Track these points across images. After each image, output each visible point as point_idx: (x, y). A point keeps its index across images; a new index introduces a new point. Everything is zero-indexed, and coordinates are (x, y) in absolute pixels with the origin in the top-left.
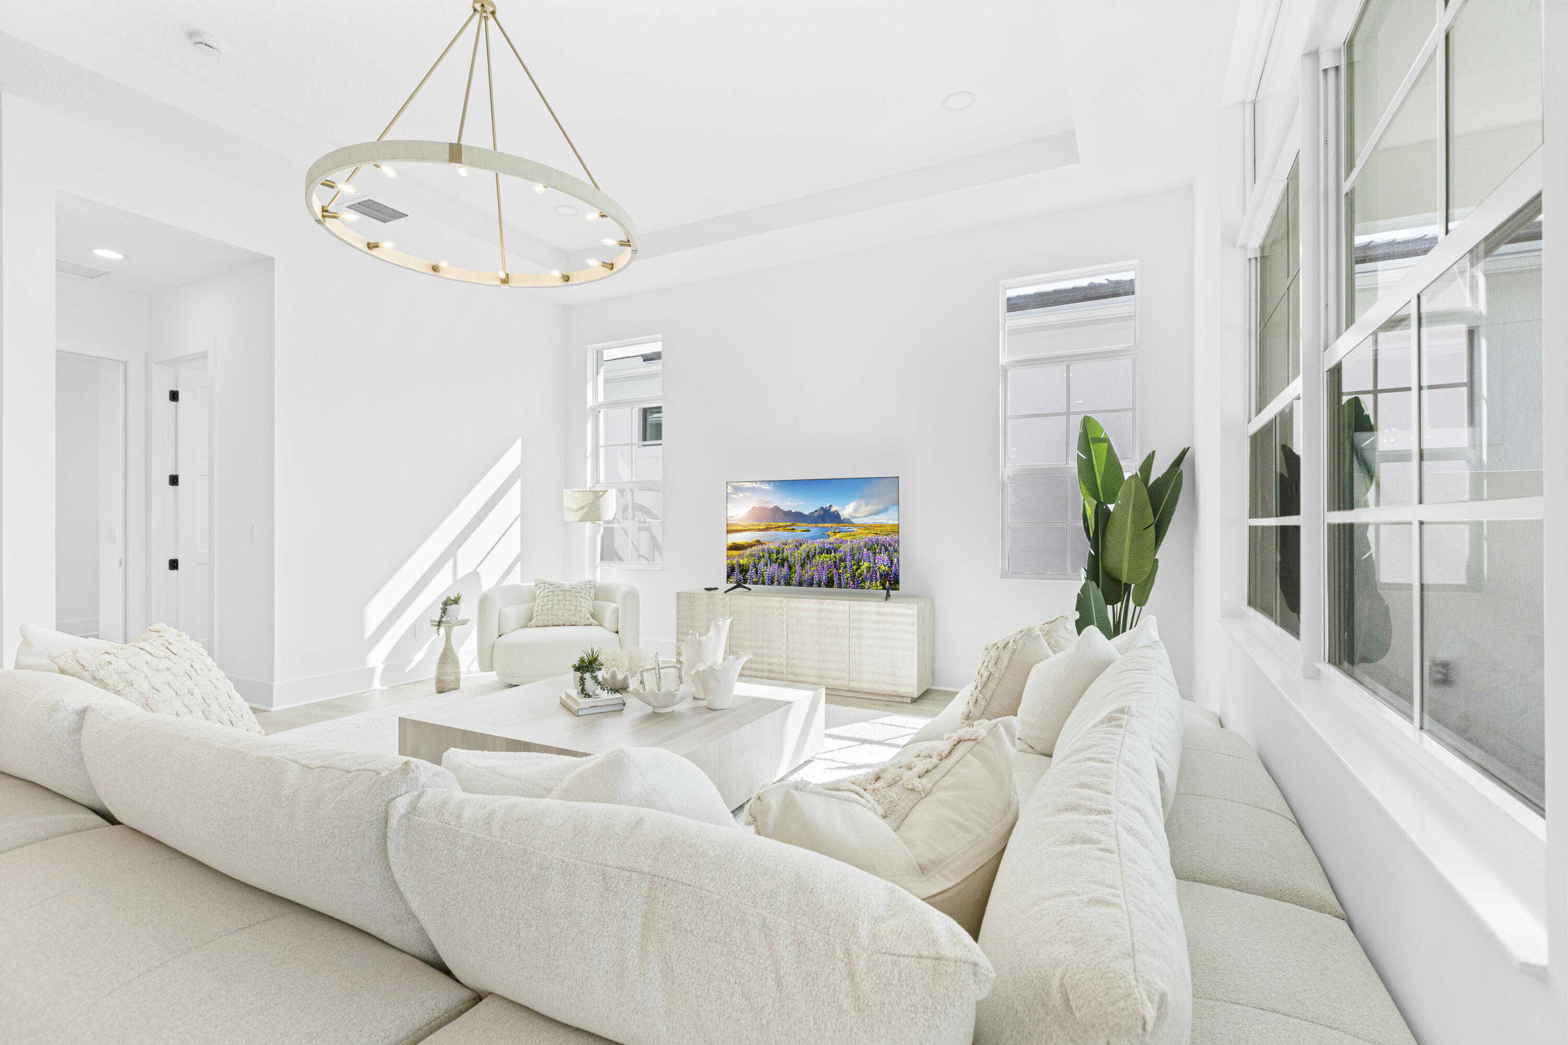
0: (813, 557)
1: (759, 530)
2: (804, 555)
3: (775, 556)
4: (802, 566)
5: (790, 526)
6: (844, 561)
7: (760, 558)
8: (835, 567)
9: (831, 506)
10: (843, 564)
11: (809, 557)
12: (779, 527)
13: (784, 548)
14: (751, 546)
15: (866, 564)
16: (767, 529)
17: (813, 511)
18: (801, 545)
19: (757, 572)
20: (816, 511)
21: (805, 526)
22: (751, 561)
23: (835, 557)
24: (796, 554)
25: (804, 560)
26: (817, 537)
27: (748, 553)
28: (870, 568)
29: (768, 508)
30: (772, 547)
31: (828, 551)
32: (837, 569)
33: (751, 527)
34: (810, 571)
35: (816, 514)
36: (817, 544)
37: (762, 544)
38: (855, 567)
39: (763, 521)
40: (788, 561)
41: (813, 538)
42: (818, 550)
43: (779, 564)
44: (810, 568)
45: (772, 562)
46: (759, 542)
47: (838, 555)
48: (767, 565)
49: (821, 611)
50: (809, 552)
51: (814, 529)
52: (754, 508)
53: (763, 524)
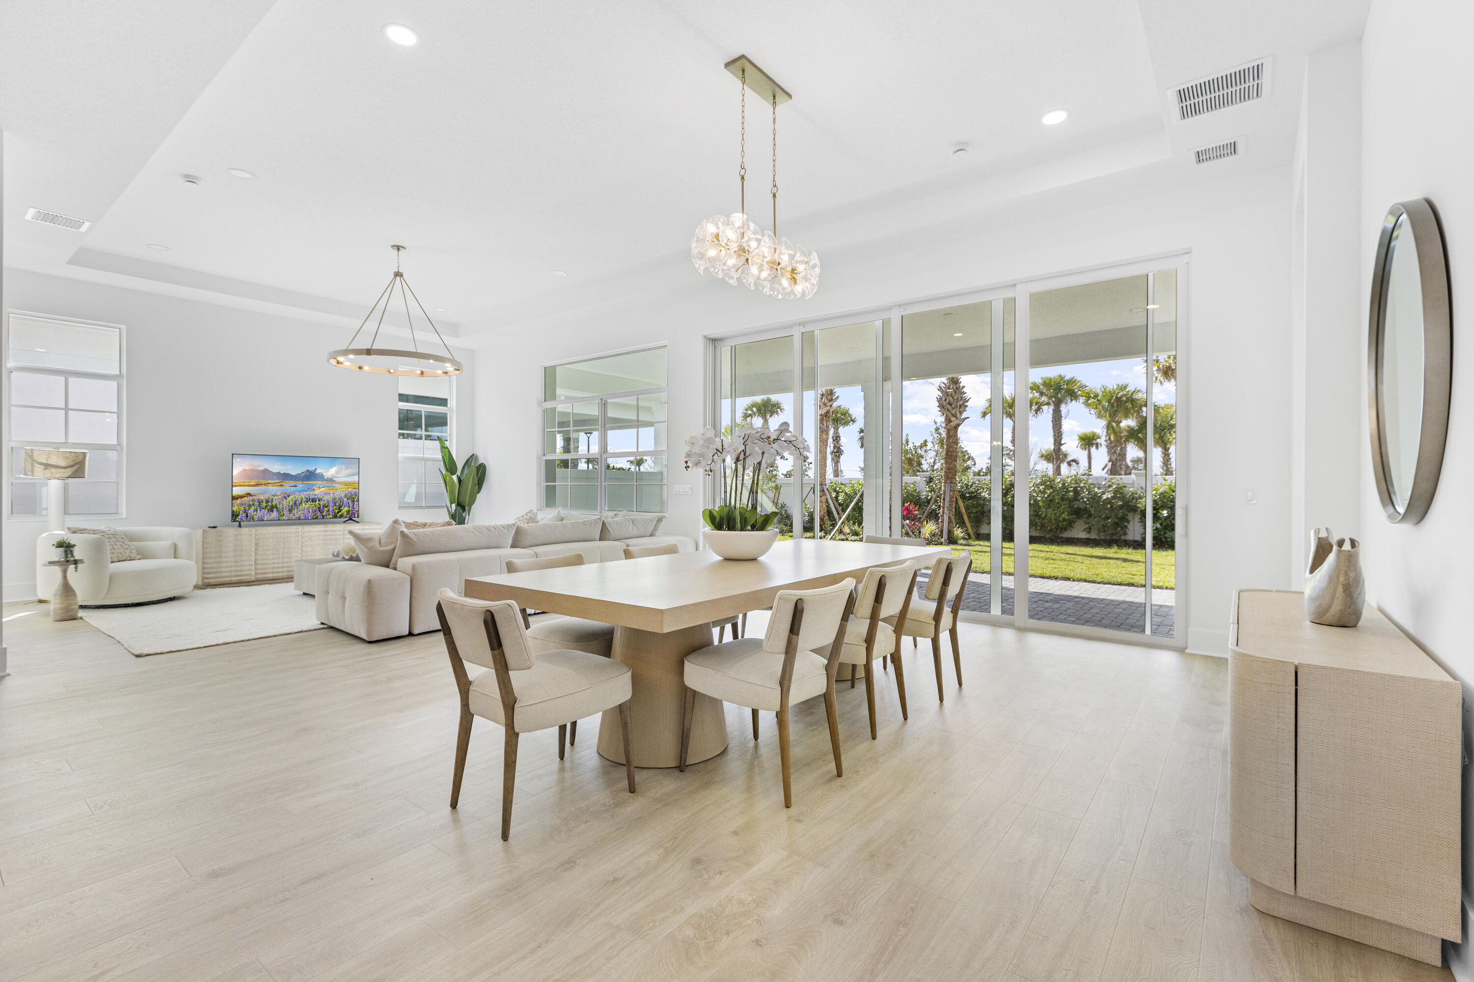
0: (300, 504)
1: (249, 486)
2: (291, 503)
3: (264, 504)
4: (290, 511)
5: (278, 483)
6: (327, 507)
7: (250, 506)
8: (320, 511)
9: (316, 469)
10: (326, 509)
11: (296, 504)
12: (268, 483)
13: (273, 499)
14: (242, 497)
15: (346, 509)
16: (257, 485)
17: (300, 472)
18: (289, 496)
19: (247, 516)
20: (303, 472)
21: (292, 483)
22: (242, 508)
23: (319, 504)
24: (284, 503)
25: (292, 507)
26: (303, 491)
27: (238, 502)
28: (349, 511)
29: (257, 470)
30: (262, 498)
31: (314, 500)
32: (321, 513)
33: (241, 484)
34: (297, 513)
35: (302, 475)
36: (303, 495)
37: (252, 496)
38: (337, 511)
39: (253, 479)
40: (277, 508)
41: (300, 491)
42: (304, 500)
43: (268, 511)
44: (297, 512)
45: (261, 508)
46: (249, 495)
47: (322, 503)
48: (257, 511)
50: (296, 501)
51: (300, 485)
52: (244, 470)
53: (253, 481)
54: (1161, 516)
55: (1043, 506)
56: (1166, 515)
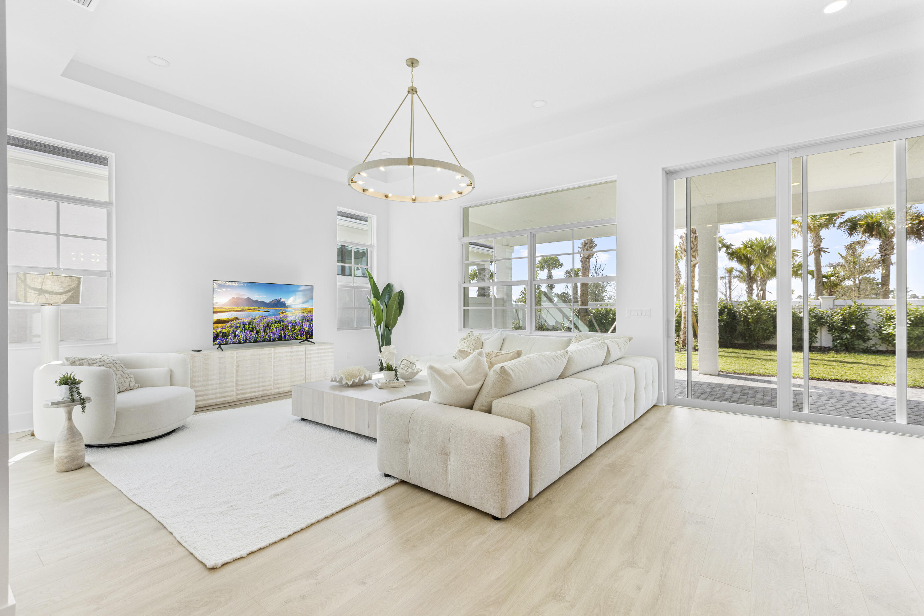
0: (271, 325)
1: (237, 311)
2: (266, 325)
3: (247, 326)
4: (265, 330)
5: (257, 309)
6: (288, 326)
7: (237, 328)
8: (283, 330)
9: (281, 299)
10: (287, 328)
11: (268, 326)
12: (250, 309)
13: (253, 321)
14: (231, 320)
15: (299, 328)
16: (242, 311)
17: (271, 301)
18: (264, 319)
19: (235, 336)
20: (273, 301)
21: (266, 309)
22: (231, 330)
23: (283, 325)
24: (261, 324)
25: (266, 327)
26: (273, 315)
27: (229, 325)
28: (300, 329)
29: (243, 299)
30: (246, 321)
31: (279, 322)
32: (284, 331)
33: (231, 310)
34: (270, 333)
35: (273, 302)
36: (273, 319)
37: (239, 319)
38: (293, 329)
39: (240, 306)
40: (256, 328)
41: (271, 315)
42: (274, 322)
43: (250, 331)
44: (269, 332)
45: (245, 329)
46: (236, 318)
47: (284, 324)
48: (242, 331)
49: (292, 352)
50: (268, 323)
51: (272, 311)
52: (233, 298)
53: (239, 307)
54: (850, 329)
55: (752, 322)
56: (854, 328)
